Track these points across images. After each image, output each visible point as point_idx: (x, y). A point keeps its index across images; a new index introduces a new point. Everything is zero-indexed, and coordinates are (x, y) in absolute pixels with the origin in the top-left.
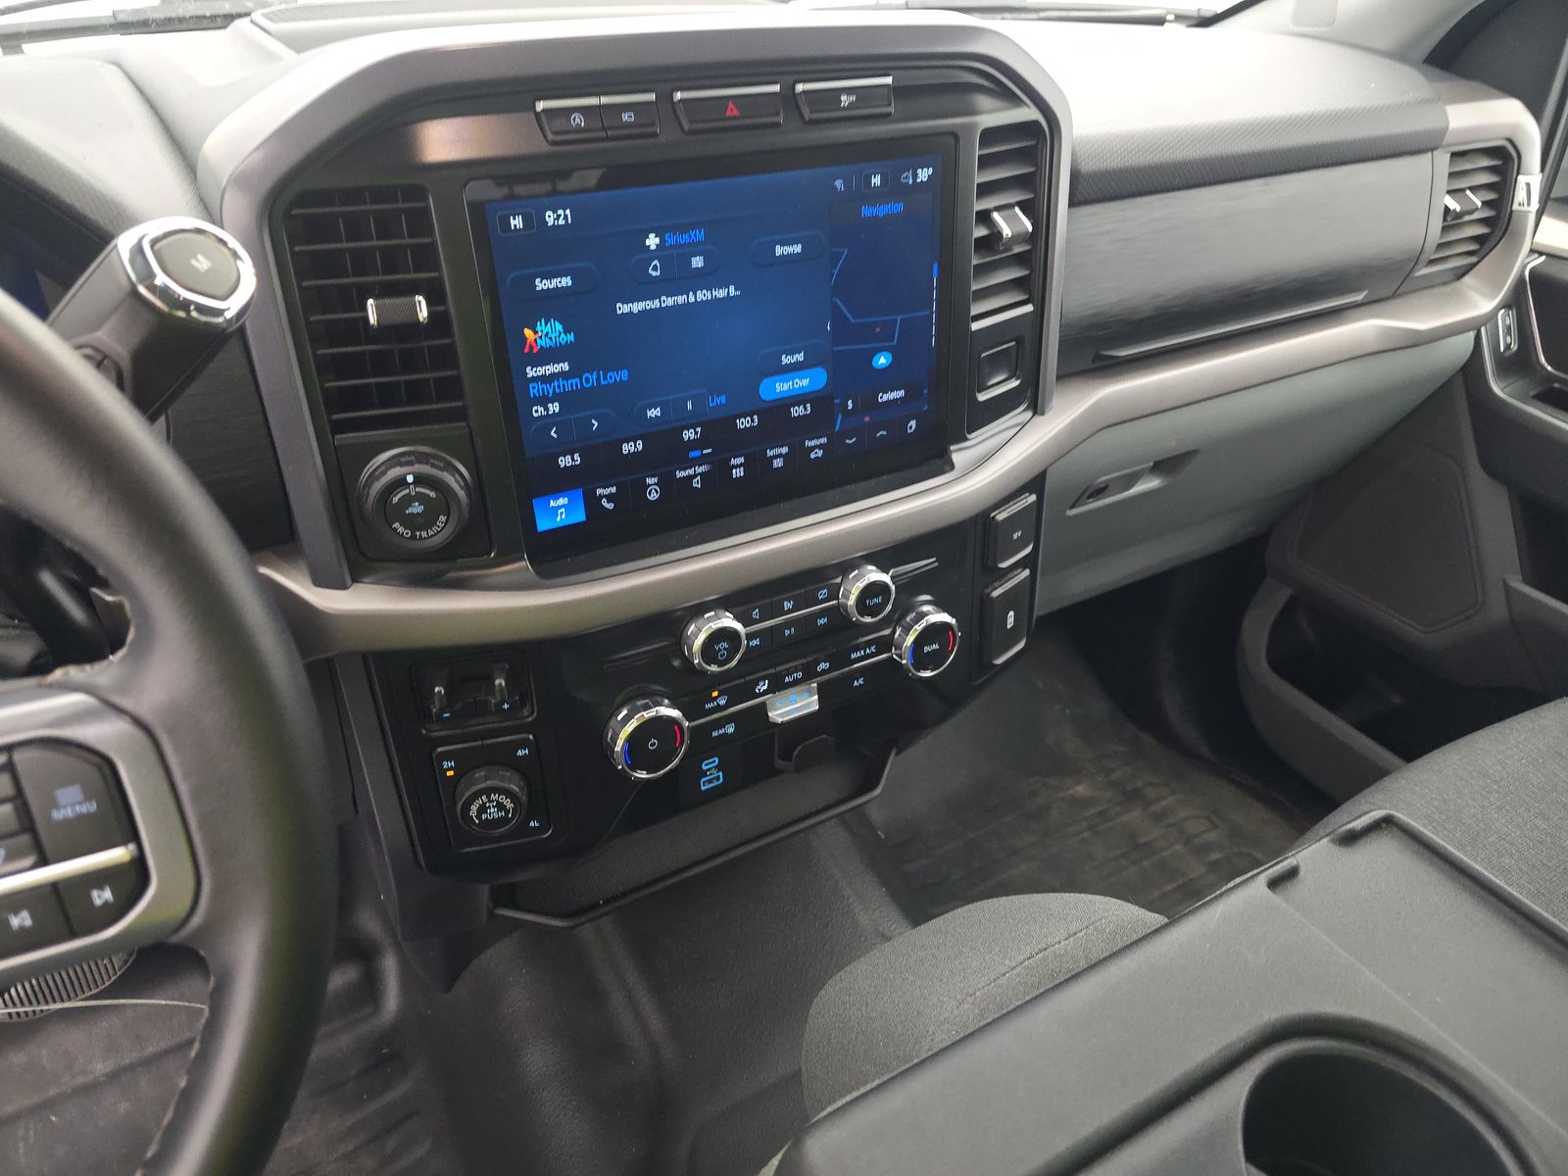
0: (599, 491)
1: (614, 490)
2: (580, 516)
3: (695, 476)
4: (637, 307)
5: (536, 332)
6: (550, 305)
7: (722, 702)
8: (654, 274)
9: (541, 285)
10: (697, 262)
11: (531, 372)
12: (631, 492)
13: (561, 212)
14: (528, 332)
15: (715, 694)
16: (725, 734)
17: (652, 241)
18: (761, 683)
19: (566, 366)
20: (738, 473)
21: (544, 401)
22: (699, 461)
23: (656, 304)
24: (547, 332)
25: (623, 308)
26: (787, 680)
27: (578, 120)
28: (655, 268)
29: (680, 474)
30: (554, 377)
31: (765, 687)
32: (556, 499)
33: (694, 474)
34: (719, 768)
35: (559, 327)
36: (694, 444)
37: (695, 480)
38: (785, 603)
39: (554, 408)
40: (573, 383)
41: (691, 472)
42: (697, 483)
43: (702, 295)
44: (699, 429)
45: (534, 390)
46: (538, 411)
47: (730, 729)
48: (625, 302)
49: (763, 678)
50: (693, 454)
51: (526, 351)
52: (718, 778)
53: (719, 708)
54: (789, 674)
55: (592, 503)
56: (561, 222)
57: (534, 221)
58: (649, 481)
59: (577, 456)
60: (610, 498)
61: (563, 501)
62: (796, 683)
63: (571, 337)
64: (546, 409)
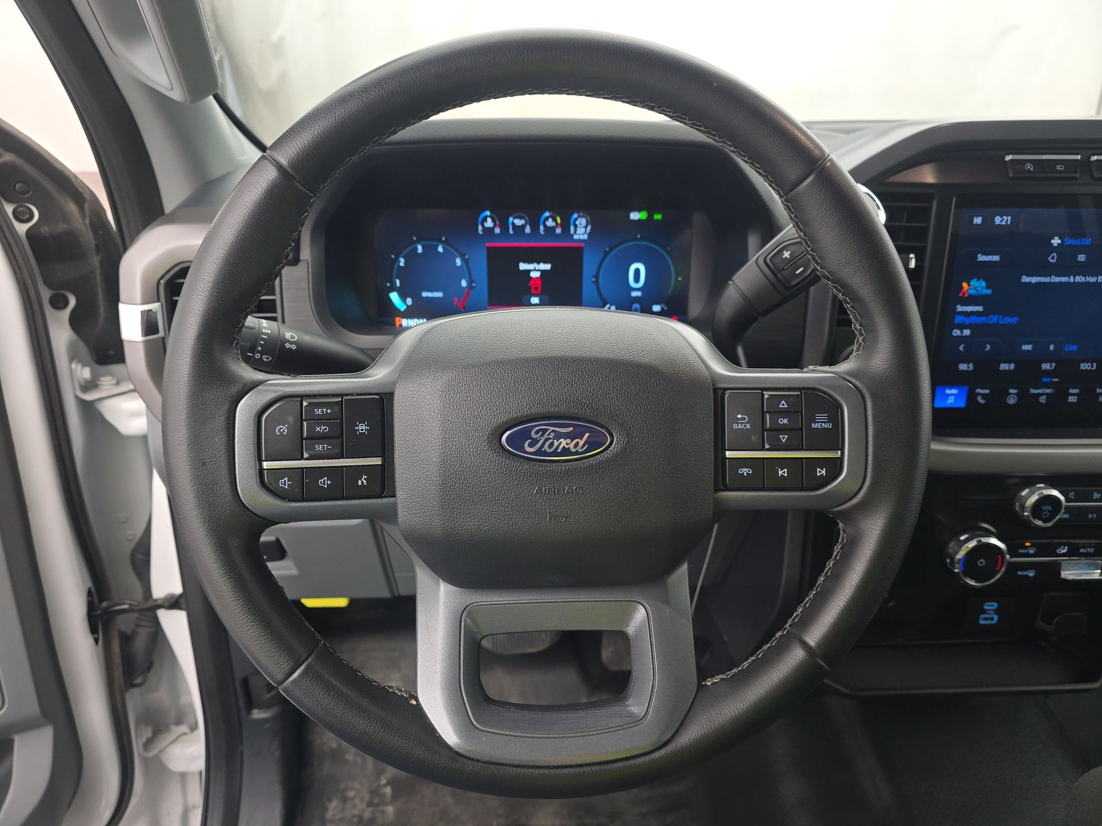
0: (979, 391)
1: (987, 391)
2: (962, 404)
3: (1042, 395)
4: (1034, 280)
5: (969, 285)
6: (983, 271)
7: (1031, 552)
8: (1051, 261)
9: (981, 258)
10: (1082, 258)
11: (960, 308)
12: (998, 396)
13: (1005, 217)
14: (965, 285)
15: (1028, 544)
16: (1027, 576)
17: (1056, 241)
18: (1062, 547)
19: (980, 308)
20: (1072, 399)
21: (962, 327)
22: (1047, 385)
23: (1047, 280)
24: (977, 286)
25: (1025, 279)
26: (1082, 551)
27: (1029, 167)
28: (1053, 258)
29: (1033, 391)
30: (972, 313)
31: (1065, 551)
32: (951, 389)
33: (1042, 393)
34: (997, 611)
35: (984, 284)
36: (1048, 373)
37: (1042, 398)
38: (1095, 494)
39: (967, 332)
40: (982, 320)
41: (1040, 391)
42: (1043, 400)
43: (1079, 279)
44: (1054, 364)
45: (958, 319)
46: (956, 332)
47: (1031, 574)
48: (1029, 276)
49: (1065, 544)
50: (1045, 380)
51: (961, 295)
52: (992, 619)
53: (1028, 555)
54: (1084, 546)
55: (971, 397)
56: (1004, 223)
57: (988, 221)
58: (1012, 391)
59: (971, 365)
60: (984, 396)
61: (954, 391)
62: (1087, 555)
63: (989, 292)
64: (962, 332)
